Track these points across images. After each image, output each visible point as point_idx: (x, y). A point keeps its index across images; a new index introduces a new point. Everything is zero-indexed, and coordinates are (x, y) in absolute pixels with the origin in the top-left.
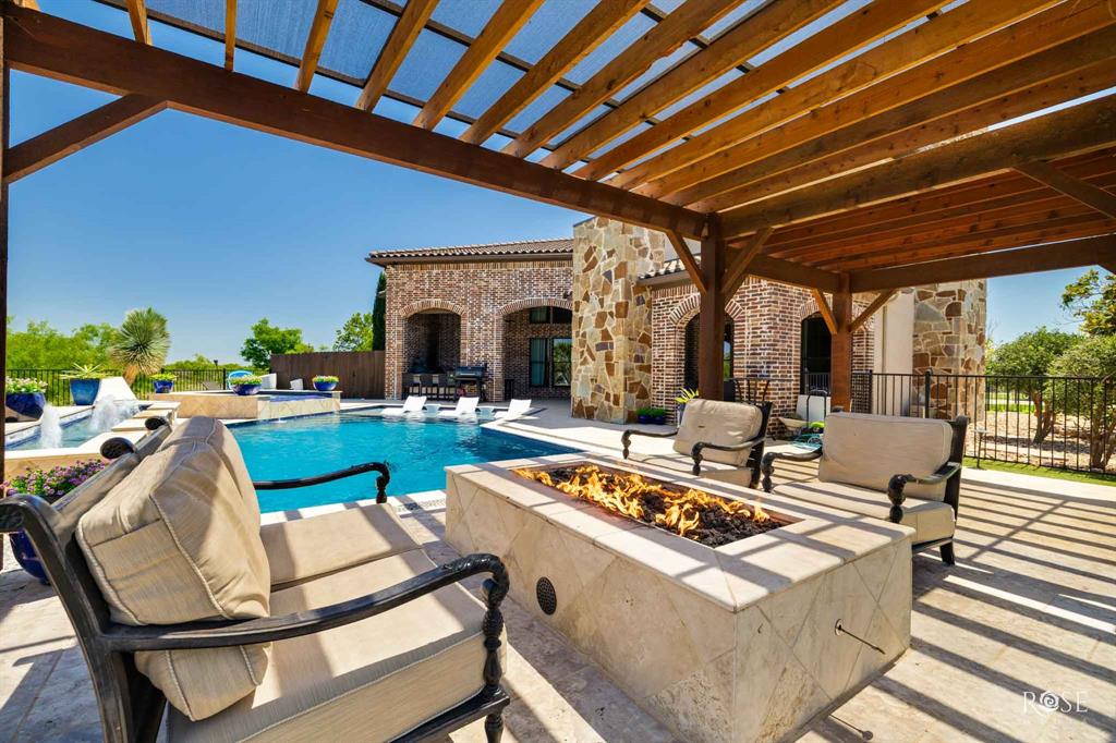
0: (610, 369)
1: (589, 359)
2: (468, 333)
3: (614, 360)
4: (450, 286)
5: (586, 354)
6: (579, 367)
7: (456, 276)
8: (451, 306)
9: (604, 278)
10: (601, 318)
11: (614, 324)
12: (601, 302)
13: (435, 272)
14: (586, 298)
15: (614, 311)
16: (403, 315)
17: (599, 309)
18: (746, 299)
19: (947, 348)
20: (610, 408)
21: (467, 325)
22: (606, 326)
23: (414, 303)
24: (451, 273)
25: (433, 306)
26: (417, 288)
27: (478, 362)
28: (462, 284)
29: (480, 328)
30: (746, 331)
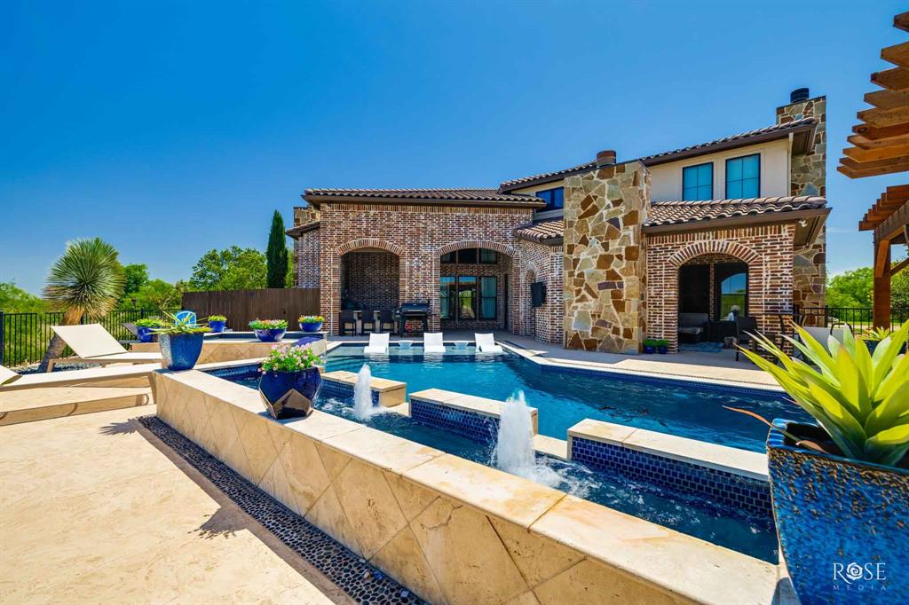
0: (620, 306)
1: (589, 297)
2: (407, 271)
3: (624, 297)
4: (388, 226)
5: (584, 292)
6: (574, 304)
7: (394, 217)
8: (389, 245)
9: (608, 225)
10: (605, 261)
11: (624, 266)
12: (606, 246)
13: (372, 212)
14: (584, 241)
15: (623, 253)
16: (340, 253)
17: (601, 252)
18: (763, 247)
19: (815, 287)
20: (620, 341)
21: (406, 264)
22: (612, 267)
23: (351, 242)
24: (389, 214)
25: (371, 245)
26: (353, 227)
27: (418, 299)
28: (400, 225)
29: (419, 267)
30: (764, 274)
